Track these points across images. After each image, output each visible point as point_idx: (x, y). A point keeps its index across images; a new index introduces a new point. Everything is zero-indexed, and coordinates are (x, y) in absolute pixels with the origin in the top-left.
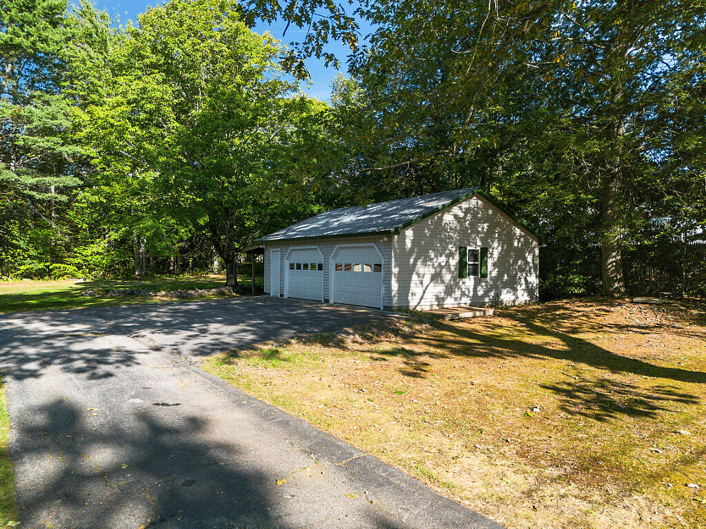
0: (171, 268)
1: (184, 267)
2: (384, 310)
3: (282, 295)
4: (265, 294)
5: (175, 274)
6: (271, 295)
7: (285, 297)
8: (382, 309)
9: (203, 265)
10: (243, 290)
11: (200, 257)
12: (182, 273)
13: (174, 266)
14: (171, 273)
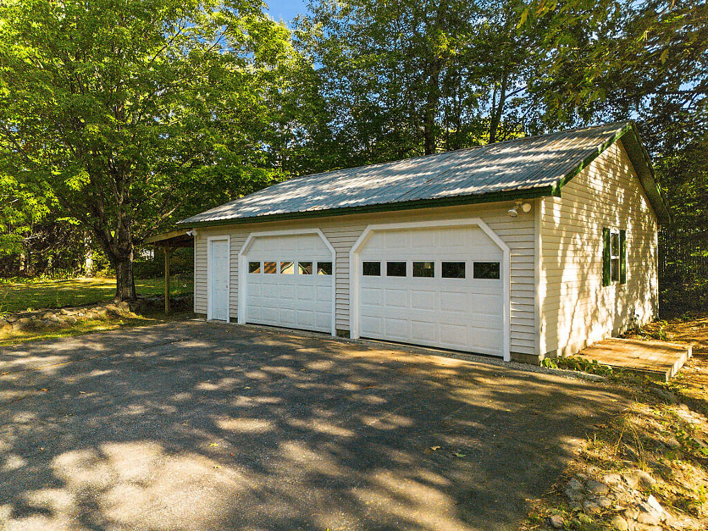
0: (22, 268)
1: (41, 268)
2: (513, 360)
3: (234, 320)
4: (195, 316)
5: (28, 277)
6: (209, 318)
7: (240, 322)
8: (507, 358)
9: (70, 263)
10: (149, 307)
11: (64, 254)
12: (38, 275)
13: (25, 266)
14: (22, 275)
